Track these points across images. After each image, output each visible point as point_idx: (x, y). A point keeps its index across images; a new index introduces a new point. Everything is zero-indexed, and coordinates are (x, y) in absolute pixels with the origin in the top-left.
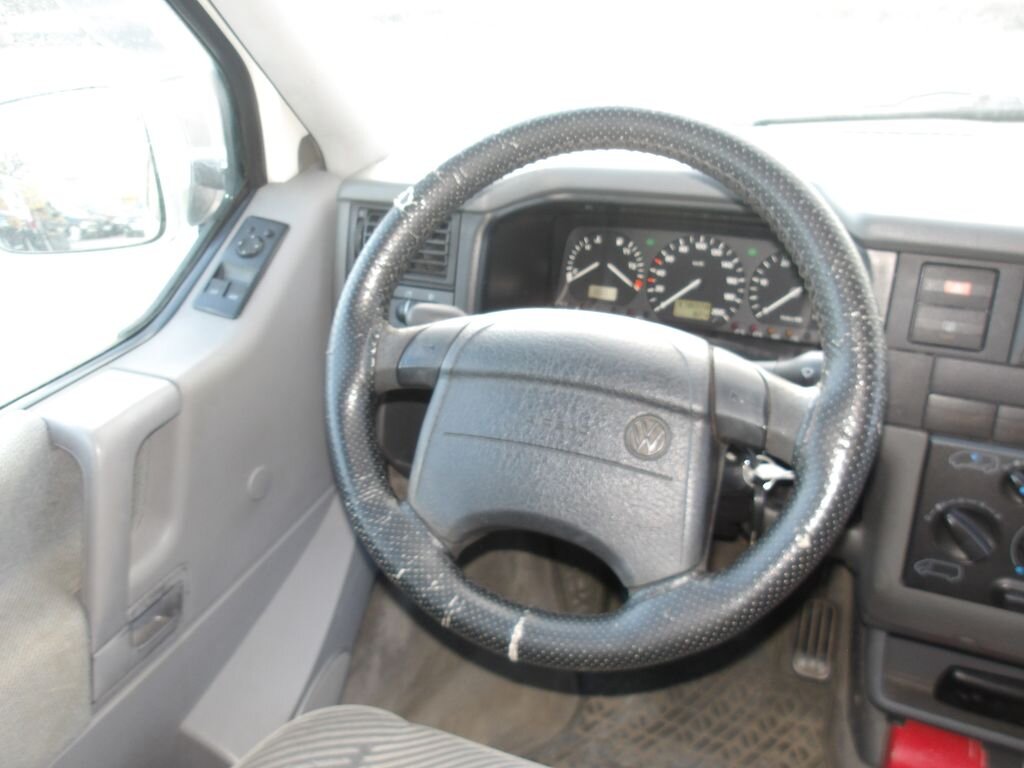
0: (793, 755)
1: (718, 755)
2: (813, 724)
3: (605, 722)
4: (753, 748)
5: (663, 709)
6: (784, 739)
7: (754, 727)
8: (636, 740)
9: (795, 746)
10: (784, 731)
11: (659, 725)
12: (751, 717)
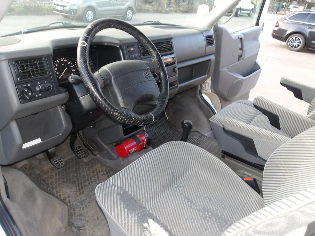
0: (102, 172)
1: (93, 183)
2: (99, 165)
3: (70, 198)
4: (96, 177)
5: (76, 186)
6: (98, 171)
7: (92, 174)
8: (80, 194)
9: (101, 171)
10: (96, 170)
11: (79, 189)
12: (90, 173)
